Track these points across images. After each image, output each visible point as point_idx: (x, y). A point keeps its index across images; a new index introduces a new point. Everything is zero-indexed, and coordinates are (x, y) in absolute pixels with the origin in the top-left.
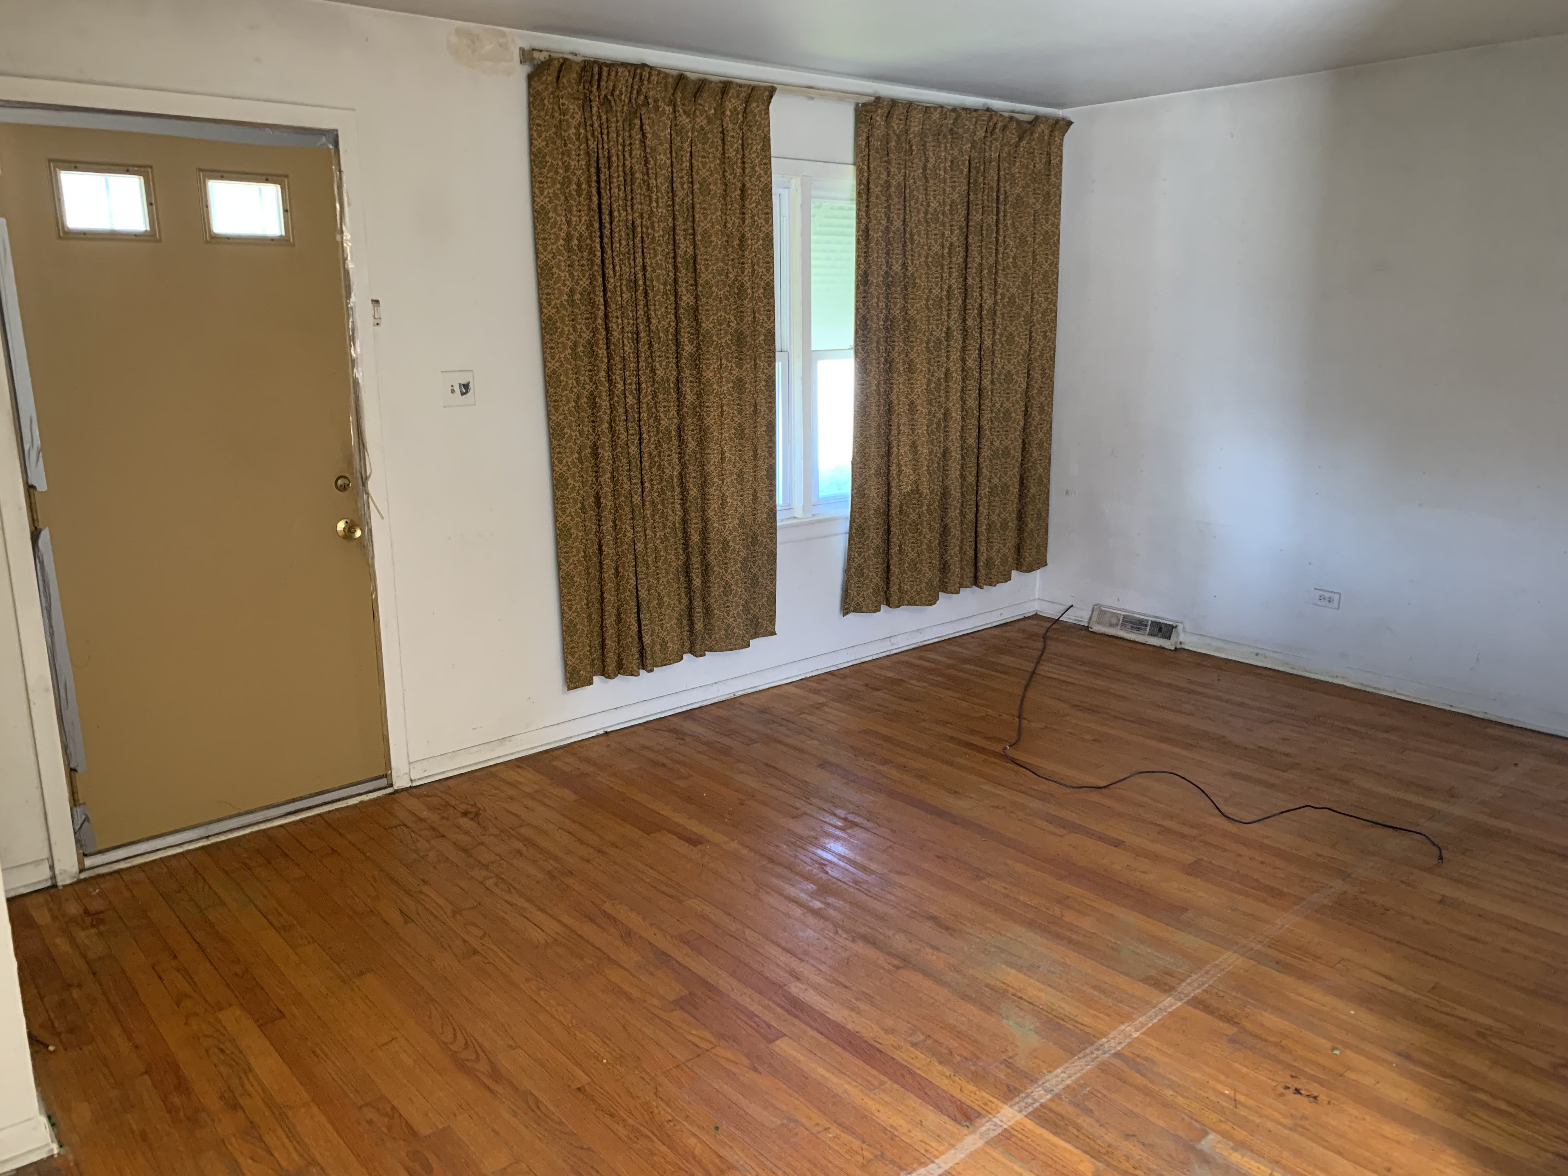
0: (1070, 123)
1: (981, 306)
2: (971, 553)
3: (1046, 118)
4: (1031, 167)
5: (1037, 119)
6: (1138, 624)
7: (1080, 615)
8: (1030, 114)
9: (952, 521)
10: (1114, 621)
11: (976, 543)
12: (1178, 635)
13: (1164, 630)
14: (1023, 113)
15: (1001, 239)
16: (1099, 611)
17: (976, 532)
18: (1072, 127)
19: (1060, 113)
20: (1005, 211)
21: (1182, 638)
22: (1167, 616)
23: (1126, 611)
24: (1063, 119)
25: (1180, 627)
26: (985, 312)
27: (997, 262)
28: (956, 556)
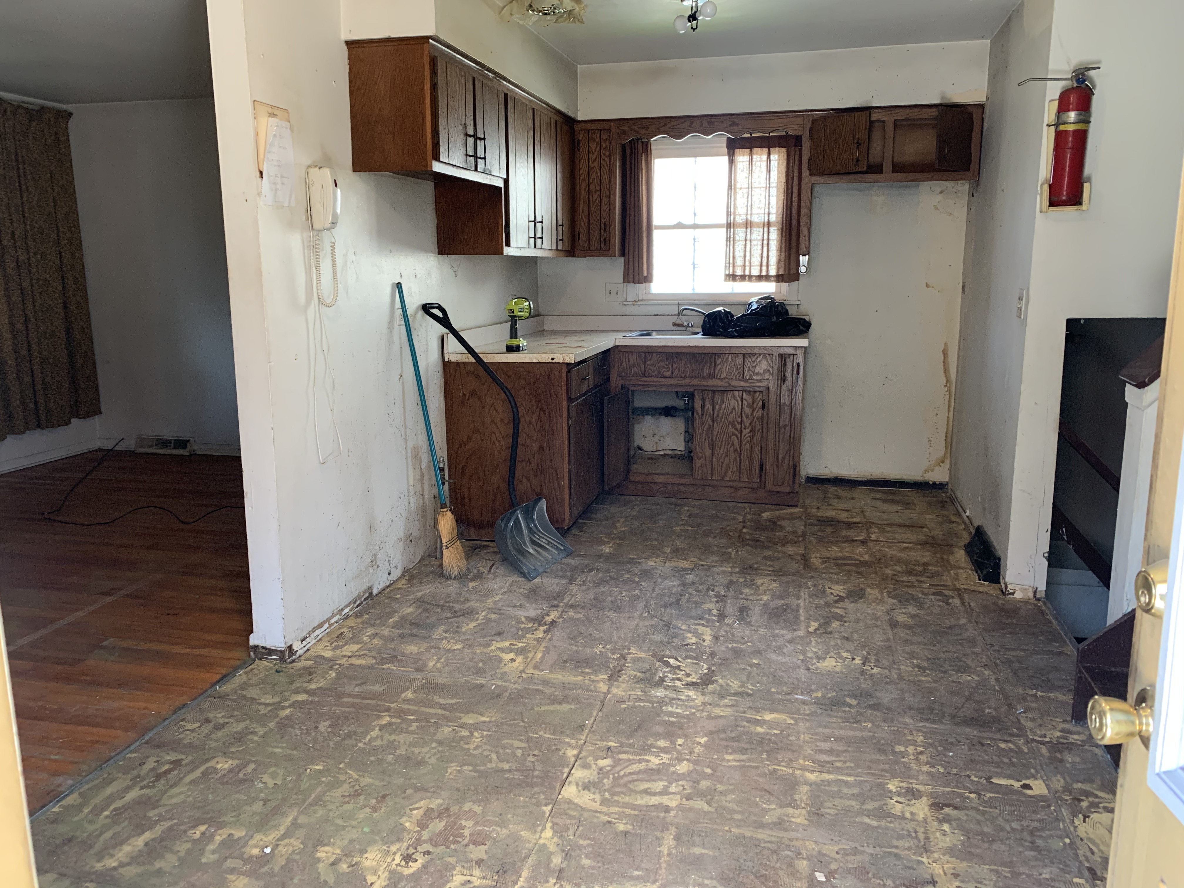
0: (70, 114)
1: (13, 232)
2: (32, 405)
3: (50, 109)
4: (43, 141)
5: (43, 108)
6: (165, 443)
7: (130, 444)
8: (37, 105)
9: (11, 382)
10: (150, 443)
11: (35, 397)
12: (191, 446)
13: (182, 444)
14: (30, 104)
15: (24, 187)
16: (141, 439)
17: (34, 389)
18: (73, 117)
19: (65, 107)
20: (24, 168)
21: (194, 447)
22: (183, 435)
23: (157, 436)
24: (65, 111)
25: (192, 440)
26: (16, 236)
27: (22, 203)
28: (18, 406)
